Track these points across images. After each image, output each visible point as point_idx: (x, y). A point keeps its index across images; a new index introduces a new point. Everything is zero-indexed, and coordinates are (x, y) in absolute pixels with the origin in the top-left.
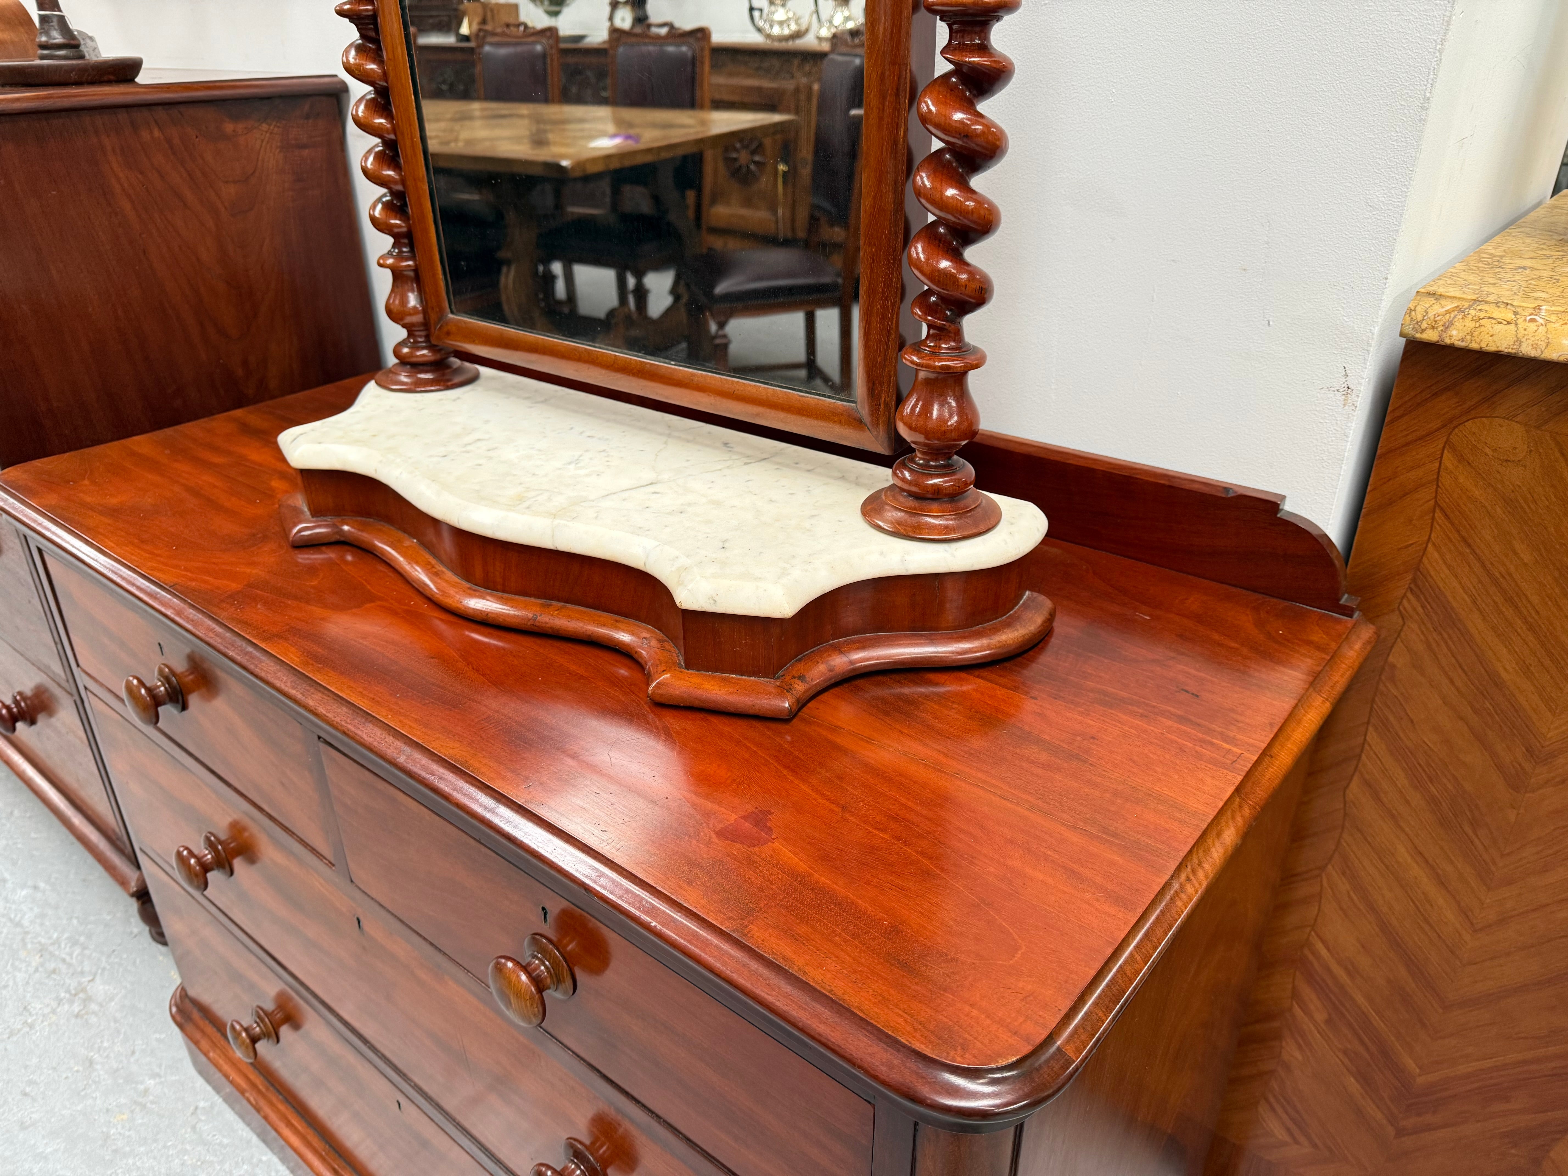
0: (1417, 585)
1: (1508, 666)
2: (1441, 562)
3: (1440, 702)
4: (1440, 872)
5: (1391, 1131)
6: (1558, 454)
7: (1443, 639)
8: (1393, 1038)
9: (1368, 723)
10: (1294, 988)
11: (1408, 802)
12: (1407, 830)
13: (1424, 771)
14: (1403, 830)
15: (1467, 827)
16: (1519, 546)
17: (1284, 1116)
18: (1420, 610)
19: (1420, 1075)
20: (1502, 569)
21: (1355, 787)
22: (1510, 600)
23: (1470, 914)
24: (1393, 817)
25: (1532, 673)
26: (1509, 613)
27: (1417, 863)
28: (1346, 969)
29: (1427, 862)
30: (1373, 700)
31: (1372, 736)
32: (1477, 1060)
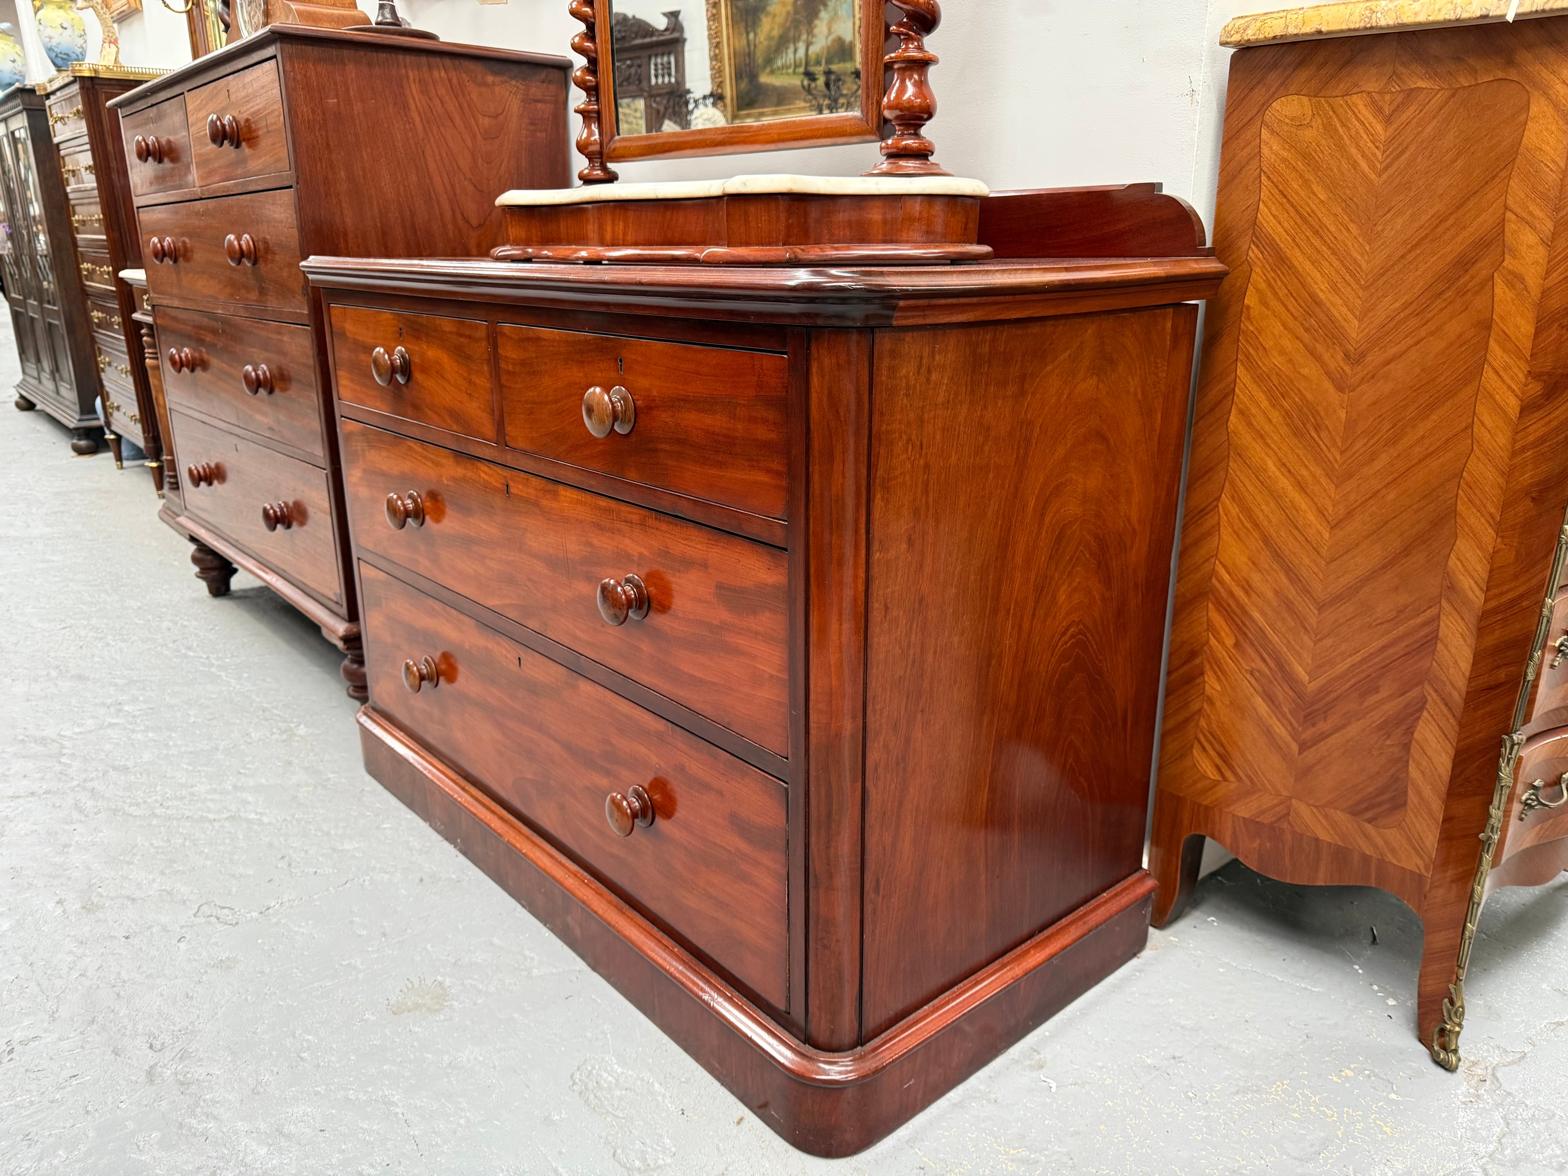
0: (1257, 238)
1: (1323, 288)
2: (1269, 214)
3: (1282, 328)
4: (1299, 478)
5: (1295, 747)
6: (1331, 113)
7: (1278, 275)
8: (1285, 649)
9: (1237, 360)
10: (1208, 619)
11: (1270, 421)
12: (1273, 446)
13: (1278, 389)
14: (1270, 447)
15: (1313, 434)
16: (1316, 188)
17: (1212, 753)
18: (1260, 256)
19: (1309, 683)
20: (1308, 209)
21: (1233, 418)
22: (1316, 233)
23: (1325, 513)
24: (1262, 437)
25: (1339, 289)
26: (1317, 243)
27: (1283, 475)
28: (1243, 588)
29: (1289, 471)
30: (1238, 340)
31: (1241, 371)
32: (1350, 656)
